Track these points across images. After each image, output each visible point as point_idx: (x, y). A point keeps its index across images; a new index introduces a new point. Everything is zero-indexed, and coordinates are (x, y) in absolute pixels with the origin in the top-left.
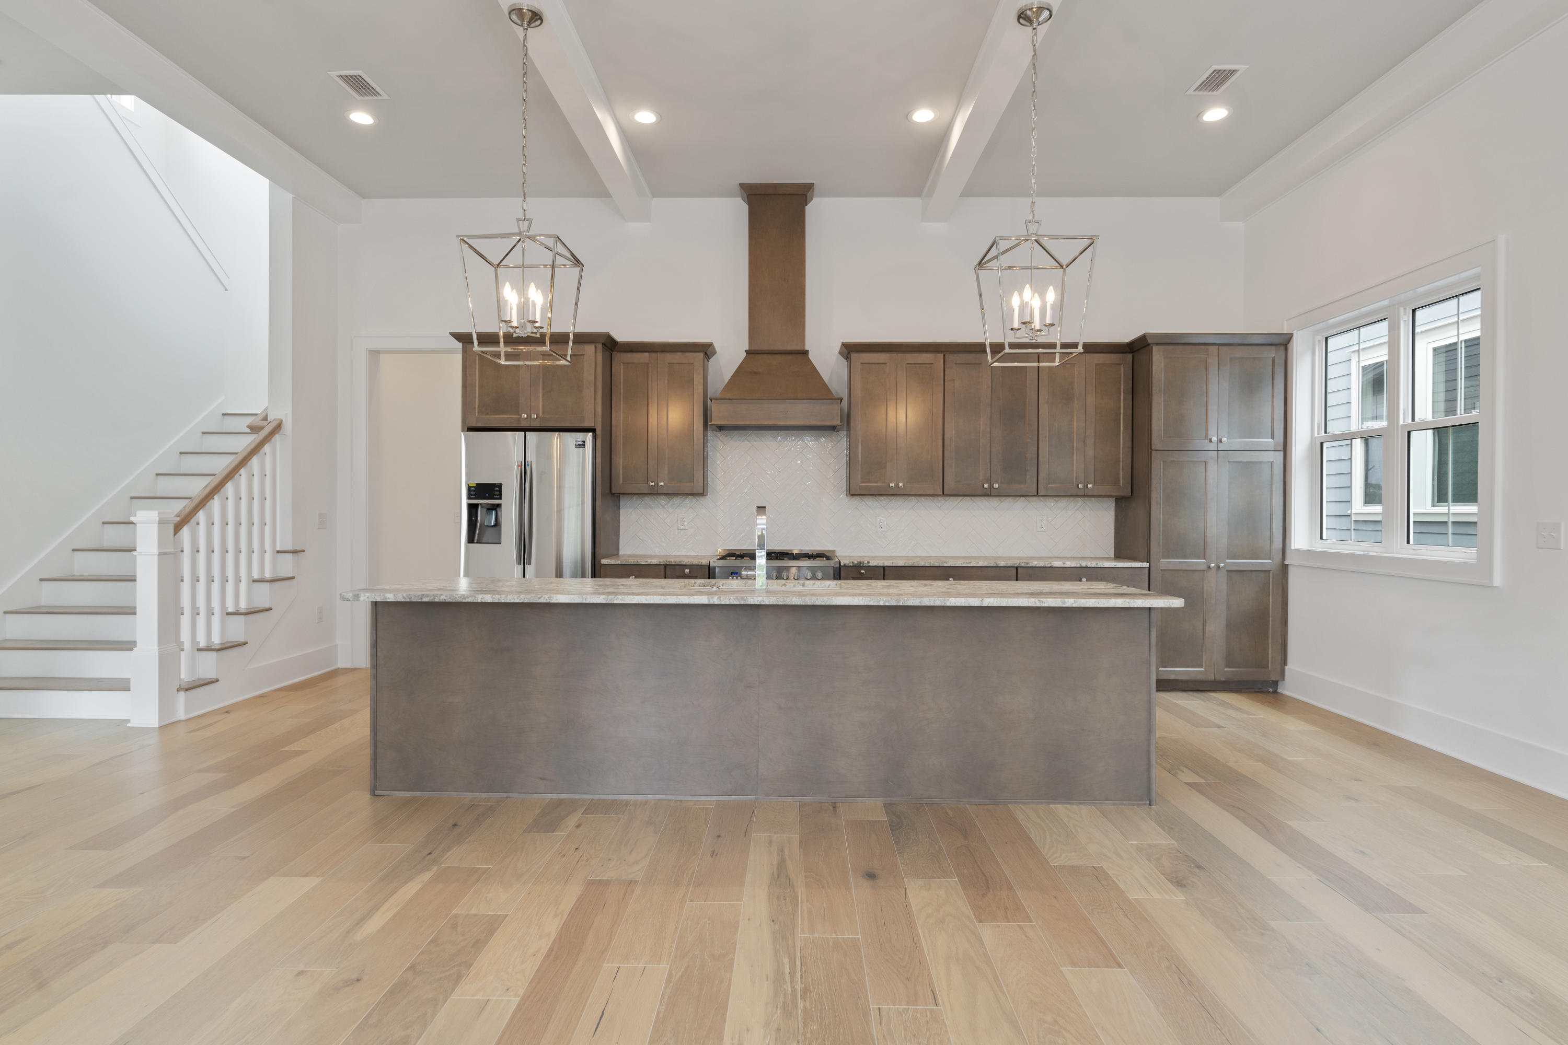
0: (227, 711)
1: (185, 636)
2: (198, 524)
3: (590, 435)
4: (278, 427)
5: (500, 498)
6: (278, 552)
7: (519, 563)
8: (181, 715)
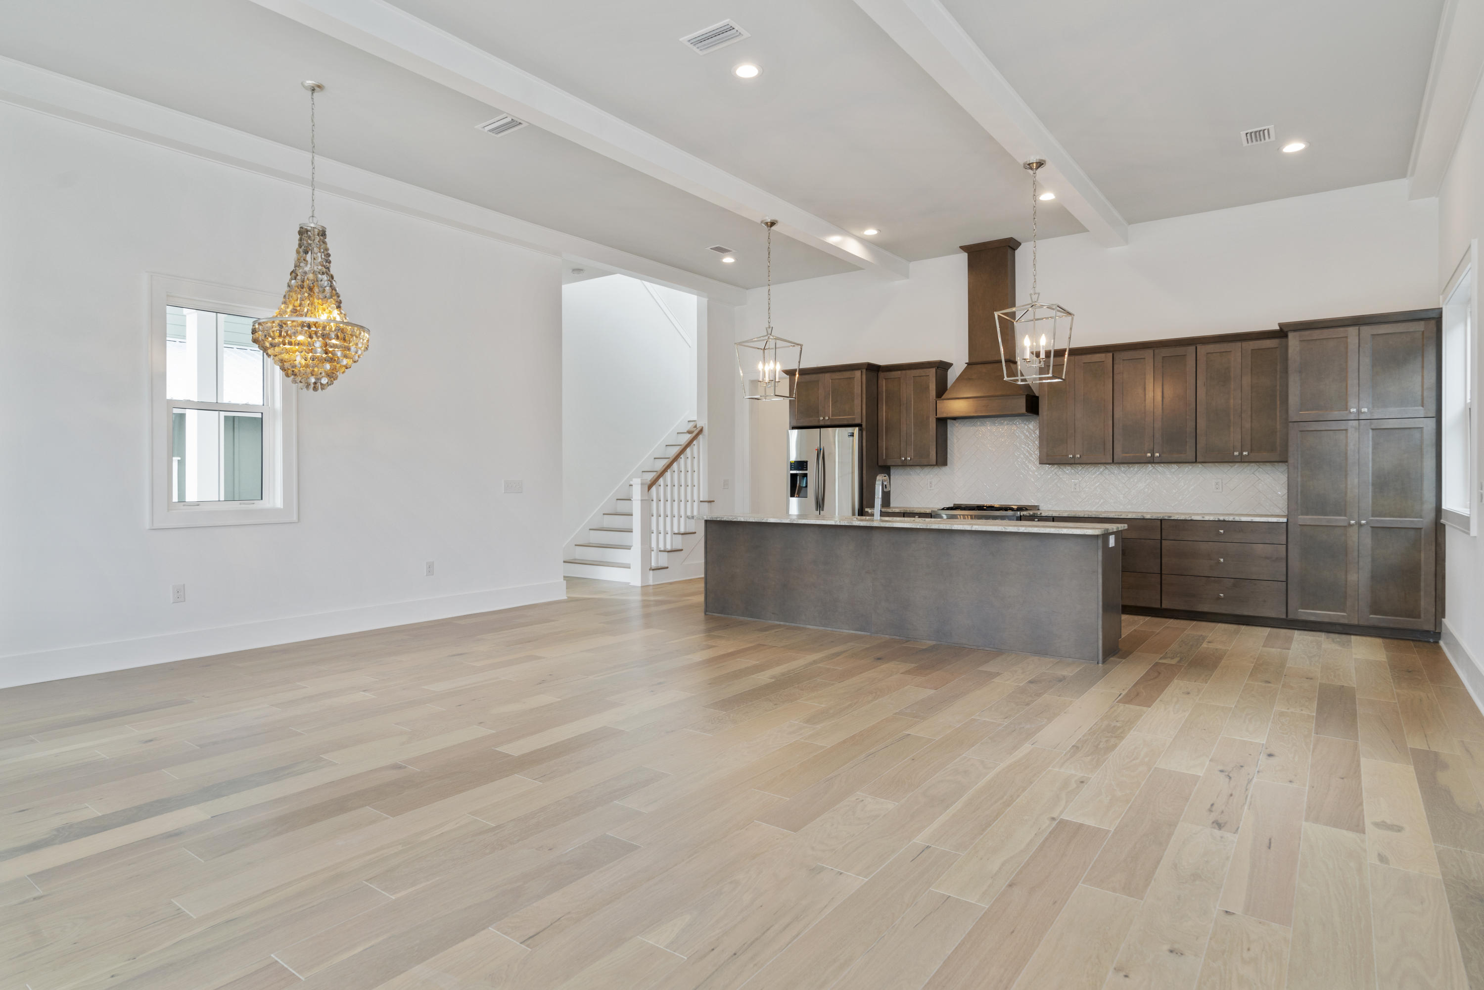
0: (671, 583)
1: (654, 545)
2: (660, 486)
3: (857, 429)
4: (701, 431)
5: (807, 470)
6: (701, 501)
7: (817, 510)
8: (651, 582)
